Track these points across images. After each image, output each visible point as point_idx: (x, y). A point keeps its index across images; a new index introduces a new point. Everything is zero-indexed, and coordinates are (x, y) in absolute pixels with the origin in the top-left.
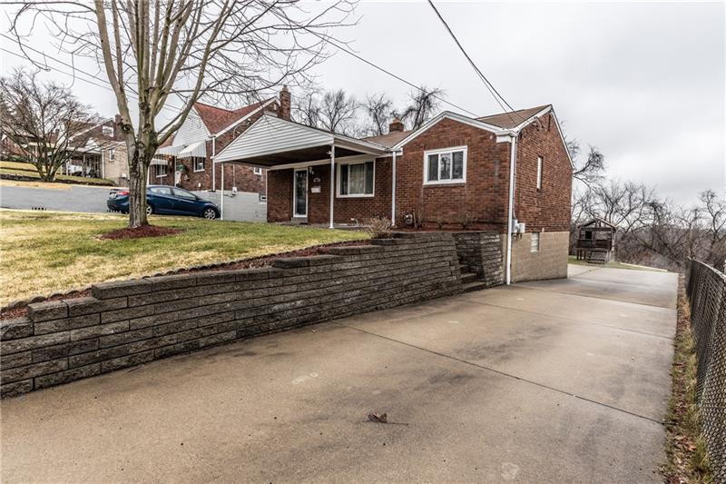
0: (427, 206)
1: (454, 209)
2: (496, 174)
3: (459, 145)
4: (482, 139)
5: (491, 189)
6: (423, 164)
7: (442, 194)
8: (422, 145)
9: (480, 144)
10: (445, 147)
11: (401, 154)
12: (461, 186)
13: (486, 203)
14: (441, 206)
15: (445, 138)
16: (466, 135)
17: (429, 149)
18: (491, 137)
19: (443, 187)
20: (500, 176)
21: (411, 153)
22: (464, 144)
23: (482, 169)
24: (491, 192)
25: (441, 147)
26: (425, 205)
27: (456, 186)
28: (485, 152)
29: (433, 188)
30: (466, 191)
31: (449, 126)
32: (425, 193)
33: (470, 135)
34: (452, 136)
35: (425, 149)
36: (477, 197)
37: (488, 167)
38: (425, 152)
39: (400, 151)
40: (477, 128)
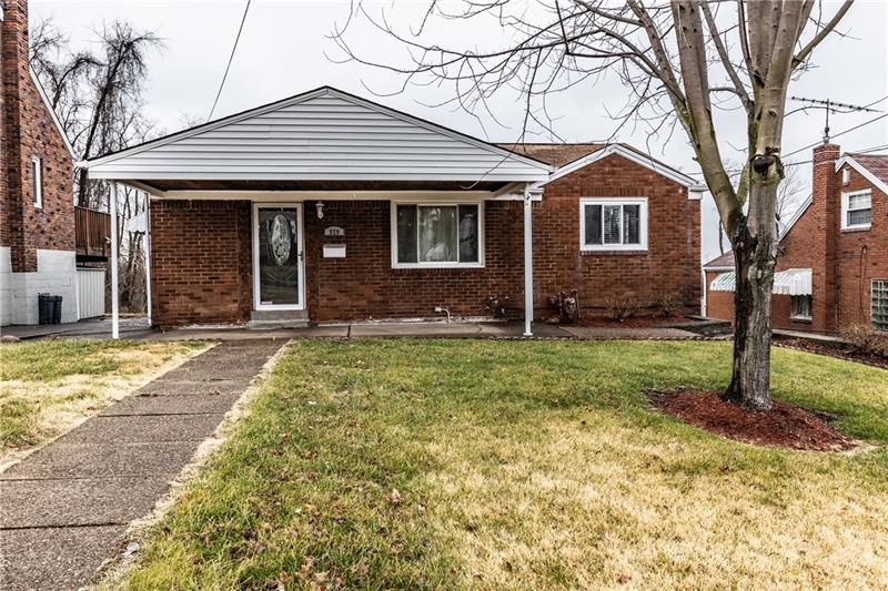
0: (590, 284)
1: (631, 286)
2: (689, 241)
3: (636, 195)
4: (668, 191)
5: (682, 260)
6: (578, 218)
7: (613, 265)
8: (577, 188)
9: (666, 198)
10: (614, 196)
11: (539, 198)
12: (641, 254)
13: (677, 278)
14: (612, 283)
15: (615, 183)
16: (647, 183)
17: (589, 195)
18: (680, 191)
19: (616, 255)
20: (693, 243)
21: (558, 199)
22: (642, 195)
23: (670, 232)
24: (683, 264)
25: (607, 196)
26: (585, 282)
27: (634, 255)
28: (674, 210)
29: (597, 257)
30: (649, 260)
31: (620, 166)
32: (584, 264)
33: (651, 184)
34: (625, 182)
35: (581, 195)
36: (664, 271)
37: (678, 231)
38: (581, 199)
39: (538, 194)
40: (662, 176)
